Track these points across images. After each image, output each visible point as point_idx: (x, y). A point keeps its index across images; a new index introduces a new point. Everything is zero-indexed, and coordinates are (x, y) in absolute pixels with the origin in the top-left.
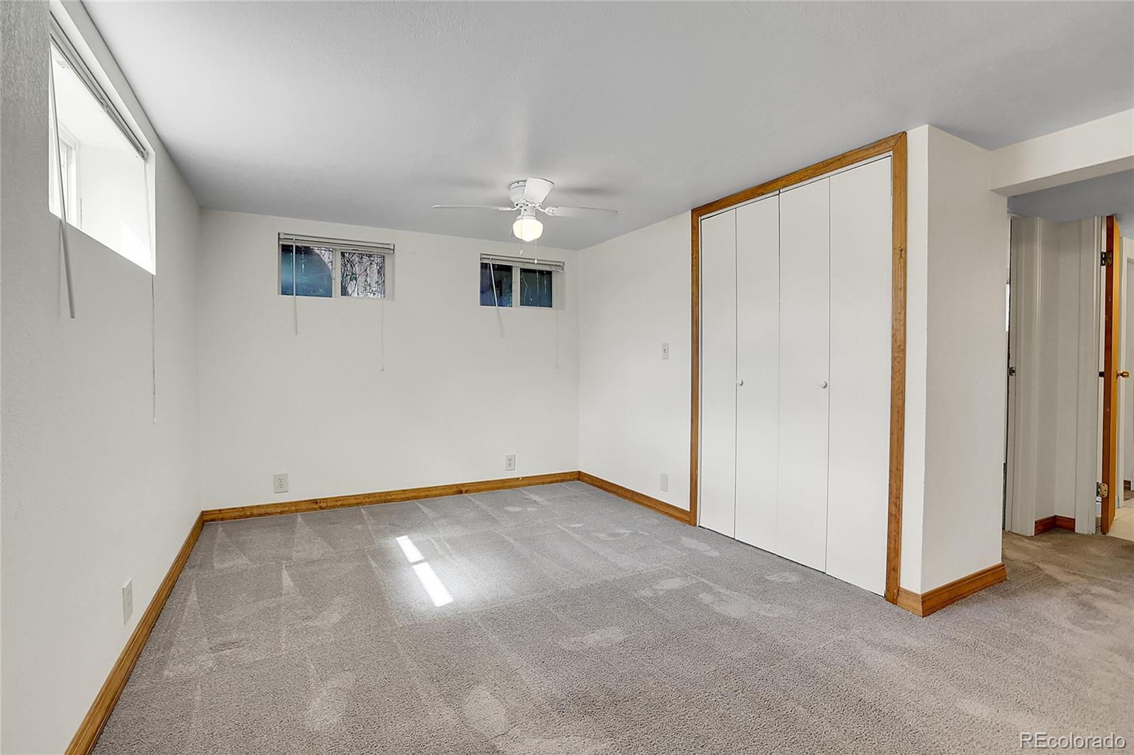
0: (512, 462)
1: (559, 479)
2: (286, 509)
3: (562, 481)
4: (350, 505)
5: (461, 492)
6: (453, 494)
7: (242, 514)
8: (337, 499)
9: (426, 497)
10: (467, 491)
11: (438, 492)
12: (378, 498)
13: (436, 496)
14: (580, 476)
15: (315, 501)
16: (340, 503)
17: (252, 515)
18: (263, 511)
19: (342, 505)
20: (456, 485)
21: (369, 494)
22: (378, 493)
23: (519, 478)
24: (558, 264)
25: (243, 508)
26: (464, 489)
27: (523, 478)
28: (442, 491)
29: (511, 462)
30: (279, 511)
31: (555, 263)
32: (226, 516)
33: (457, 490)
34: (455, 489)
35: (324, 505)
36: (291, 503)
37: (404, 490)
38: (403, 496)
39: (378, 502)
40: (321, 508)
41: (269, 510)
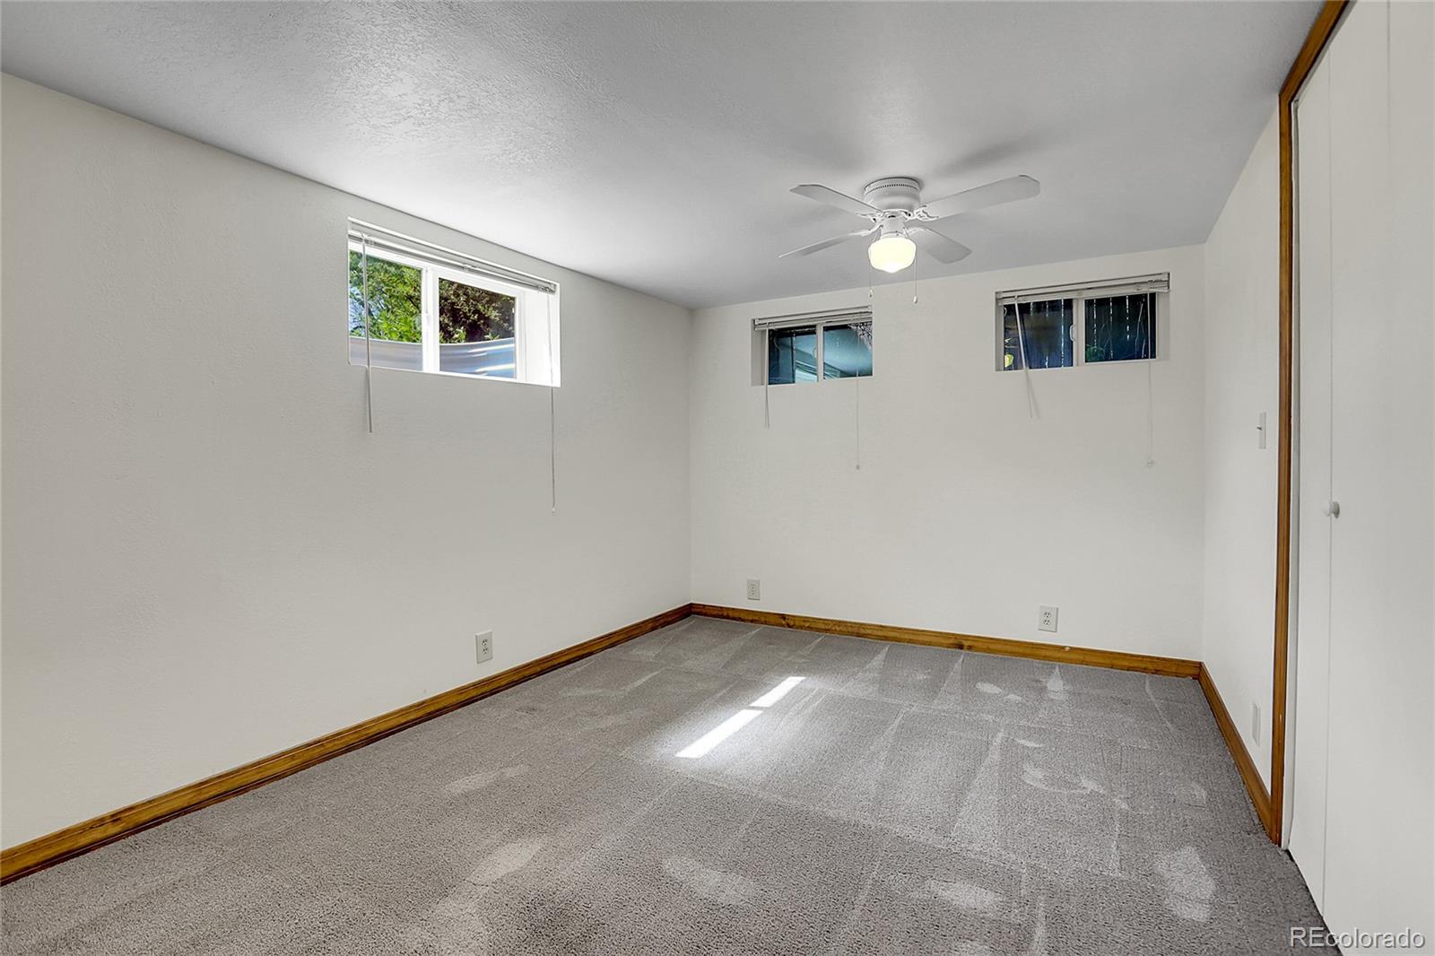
0: (1052, 619)
1: (1149, 666)
2: (756, 618)
3: (1156, 672)
4: (818, 630)
5: (961, 647)
6: (948, 647)
7: (720, 613)
8: (806, 619)
9: (910, 641)
10: (970, 648)
11: (927, 639)
12: (850, 629)
13: (923, 643)
14: (1198, 673)
15: (783, 617)
16: (807, 624)
17: (728, 617)
18: (736, 615)
19: (810, 628)
20: (954, 634)
21: (840, 622)
22: (851, 623)
23: (1063, 648)
24: (1153, 278)
25: (721, 608)
26: (966, 644)
27: (1072, 649)
28: (934, 640)
29: (1048, 618)
30: (750, 618)
31: (1150, 278)
32: (708, 612)
33: (956, 642)
34: (951, 641)
35: (792, 623)
36: (761, 612)
37: (881, 626)
38: (880, 633)
39: (851, 634)
40: (789, 626)
41: (742, 616)
